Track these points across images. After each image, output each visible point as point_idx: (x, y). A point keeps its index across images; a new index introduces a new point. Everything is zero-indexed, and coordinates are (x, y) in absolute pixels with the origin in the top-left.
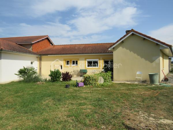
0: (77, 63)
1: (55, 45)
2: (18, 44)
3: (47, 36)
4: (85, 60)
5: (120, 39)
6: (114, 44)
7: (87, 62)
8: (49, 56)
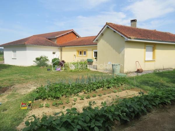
0: (85, 54)
1: (81, 37)
2: (48, 39)
3: (72, 30)
4: (92, 50)
5: (100, 32)
6: (97, 36)
7: (94, 53)
8: (66, 47)
